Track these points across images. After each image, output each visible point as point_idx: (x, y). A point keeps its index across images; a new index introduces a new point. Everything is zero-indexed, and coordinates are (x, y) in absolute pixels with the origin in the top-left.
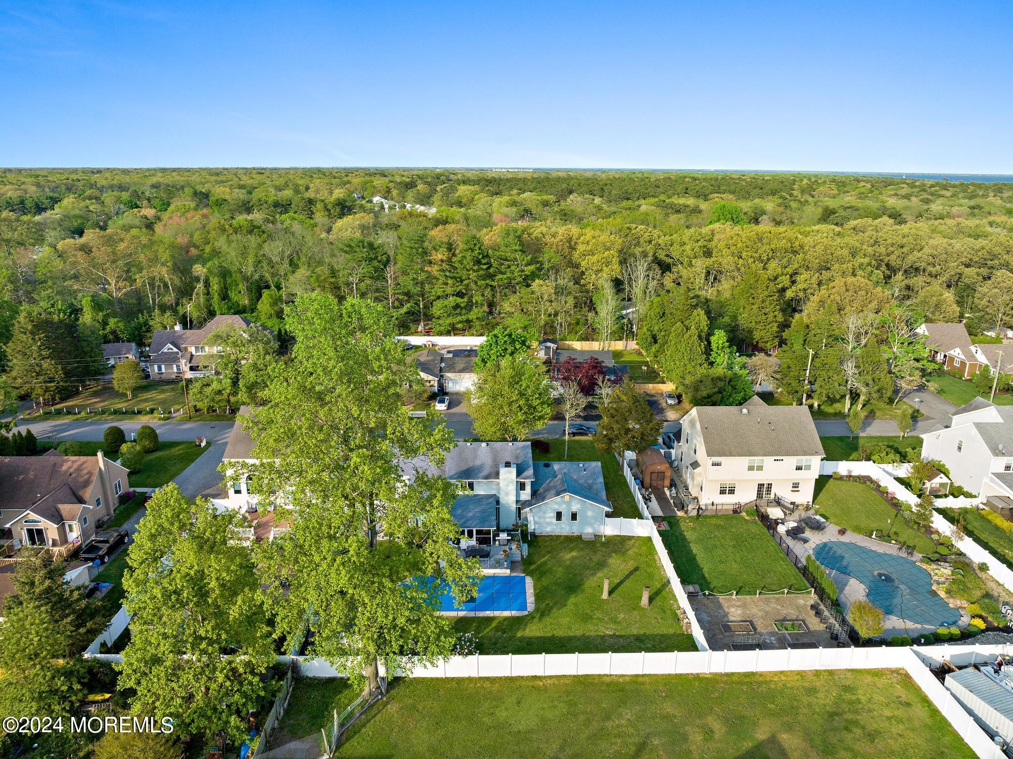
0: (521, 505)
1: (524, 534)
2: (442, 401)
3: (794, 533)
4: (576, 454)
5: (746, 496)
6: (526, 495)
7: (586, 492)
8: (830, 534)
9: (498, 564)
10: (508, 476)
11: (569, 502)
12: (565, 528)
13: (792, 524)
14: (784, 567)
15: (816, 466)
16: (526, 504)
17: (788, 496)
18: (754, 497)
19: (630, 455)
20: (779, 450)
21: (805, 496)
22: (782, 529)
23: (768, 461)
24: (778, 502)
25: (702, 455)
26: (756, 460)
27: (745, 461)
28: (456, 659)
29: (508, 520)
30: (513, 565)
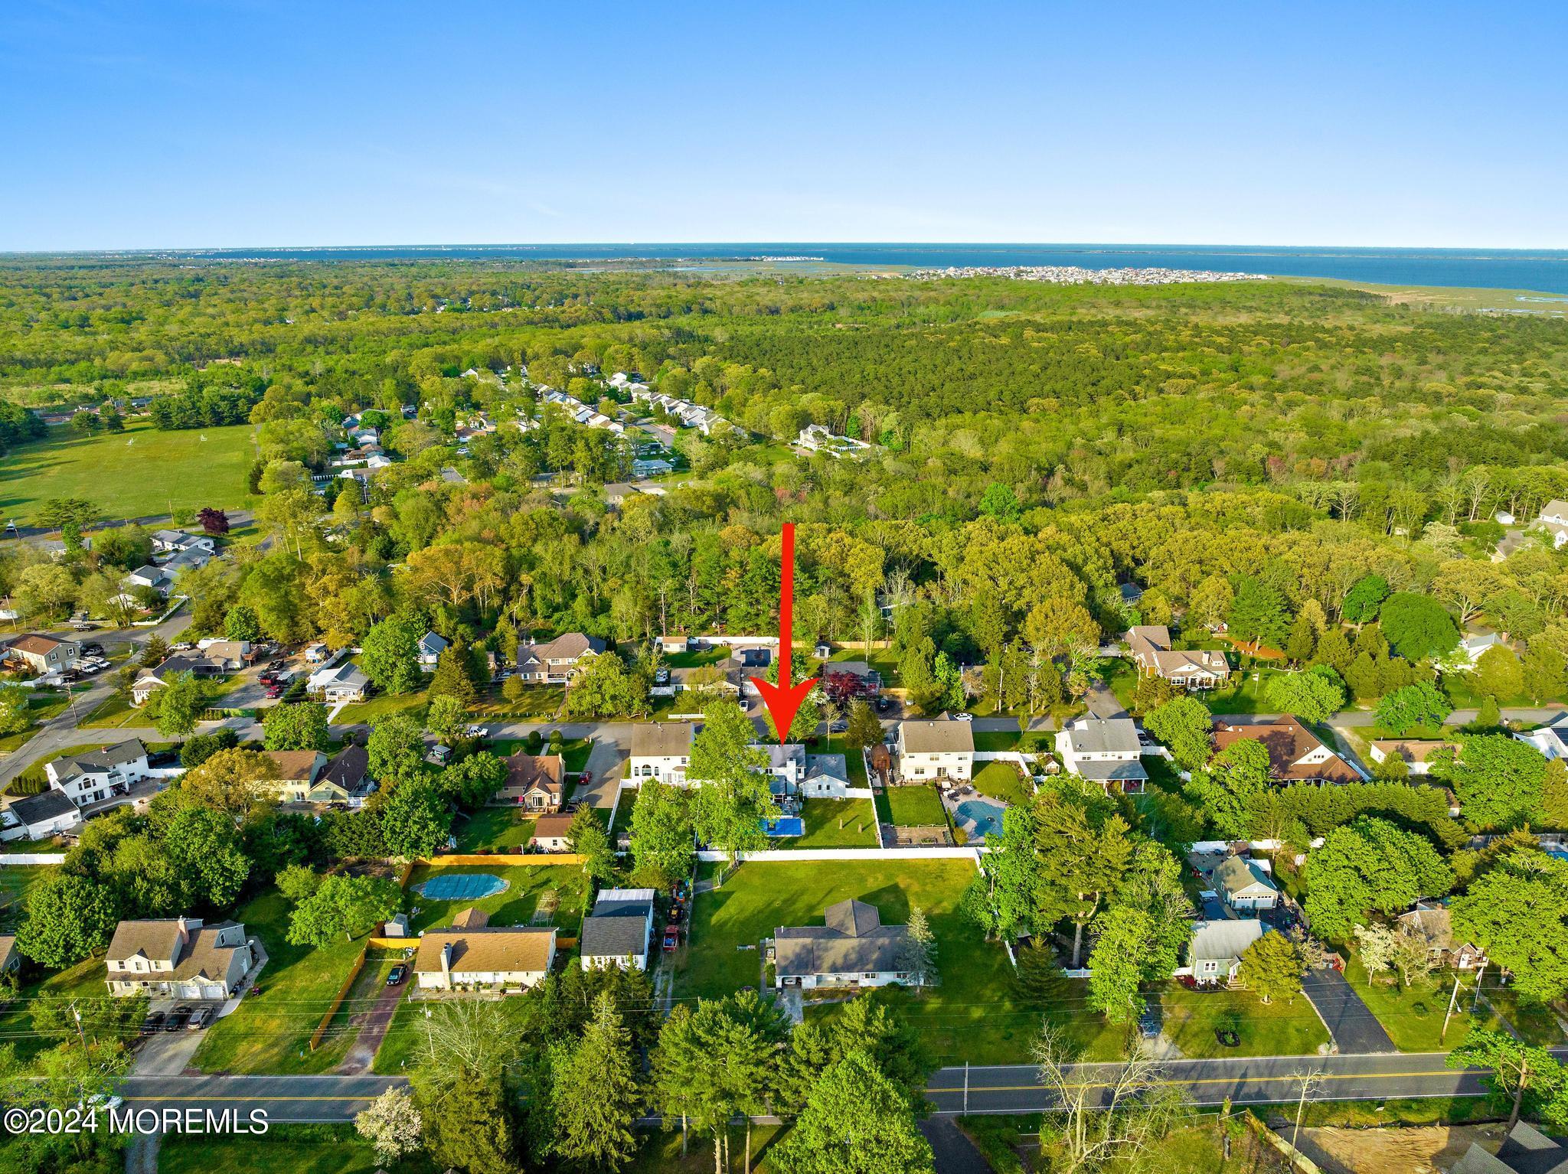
0: (799, 781)
1: (801, 798)
2: (743, 705)
3: (952, 797)
4: (834, 748)
5: (931, 774)
6: (801, 776)
7: (836, 774)
8: (973, 797)
9: (787, 813)
10: (792, 766)
11: (825, 779)
12: (825, 793)
13: (952, 791)
14: (940, 814)
15: (970, 756)
16: (802, 780)
17: (956, 776)
18: (935, 775)
19: (868, 749)
20: (948, 748)
21: (967, 774)
22: (946, 794)
23: (942, 755)
24: (949, 779)
25: (903, 751)
26: (935, 755)
27: (928, 755)
28: (769, 852)
29: (792, 790)
30: (795, 814)
